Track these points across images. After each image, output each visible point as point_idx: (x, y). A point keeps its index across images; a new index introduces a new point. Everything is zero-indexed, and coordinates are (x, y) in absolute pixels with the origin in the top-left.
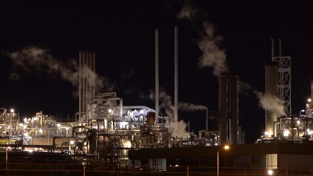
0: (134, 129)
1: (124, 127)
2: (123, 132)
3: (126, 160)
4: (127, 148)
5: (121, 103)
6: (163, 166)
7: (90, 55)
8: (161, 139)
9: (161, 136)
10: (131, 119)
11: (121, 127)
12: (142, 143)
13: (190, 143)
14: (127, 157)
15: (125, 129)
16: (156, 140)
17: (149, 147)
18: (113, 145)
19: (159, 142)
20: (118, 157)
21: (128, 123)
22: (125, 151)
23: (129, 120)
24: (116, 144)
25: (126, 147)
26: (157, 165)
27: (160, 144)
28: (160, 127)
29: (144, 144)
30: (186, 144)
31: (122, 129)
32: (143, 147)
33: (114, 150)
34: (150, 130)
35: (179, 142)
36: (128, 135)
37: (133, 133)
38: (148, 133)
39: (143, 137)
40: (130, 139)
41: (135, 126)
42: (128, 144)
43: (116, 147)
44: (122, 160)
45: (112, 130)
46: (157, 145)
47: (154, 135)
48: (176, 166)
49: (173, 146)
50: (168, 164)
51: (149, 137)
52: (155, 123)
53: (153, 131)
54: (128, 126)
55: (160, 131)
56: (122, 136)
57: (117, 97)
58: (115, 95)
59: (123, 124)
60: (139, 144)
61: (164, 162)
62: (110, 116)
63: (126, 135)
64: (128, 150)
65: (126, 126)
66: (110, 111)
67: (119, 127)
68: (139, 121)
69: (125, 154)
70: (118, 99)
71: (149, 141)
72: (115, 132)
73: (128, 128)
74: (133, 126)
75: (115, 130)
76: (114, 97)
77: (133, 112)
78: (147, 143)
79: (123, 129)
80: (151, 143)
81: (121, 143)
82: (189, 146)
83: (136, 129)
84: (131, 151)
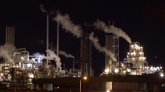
0: (35, 68)
1: (30, 67)
2: (30, 70)
3: (30, 84)
4: (31, 78)
5: (28, 54)
6: (50, 87)
7: (12, 28)
8: (50, 73)
9: (50, 71)
10: (34, 63)
11: (28, 67)
12: (40, 75)
13: (65, 75)
14: (31, 82)
15: (30, 68)
16: (47, 74)
17: (43, 77)
18: (24, 76)
19: (48, 75)
20: (26, 82)
21: (32, 64)
22: (30, 79)
23: (32, 63)
24: (25, 76)
25: (31, 77)
26: (48, 87)
27: (49, 76)
28: (49, 67)
29: (40, 76)
30: (63, 76)
31: (28, 68)
32: (40, 78)
33: (24, 79)
34: (44, 68)
35: (59, 75)
36: (32, 71)
37: (35, 70)
38: (42, 70)
39: (40, 72)
40: (33, 73)
41: (35, 66)
42: (32, 76)
44: (29, 84)
45: (24, 68)
46: (48, 76)
47: (46, 71)
48: (58, 88)
49: (56, 77)
50: (53, 87)
51: (43, 72)
52: (47, 65)
53: (46, 69)
55: (49, 69)
56: (29, 72)
57: (26, 50)
58: (25, 50)
59: (29, 65)
60: (38, 76)
61: (52, 85)
62: (22, 61)
63: (31, 71)
64: (32, 79)
65: (31, 66)
66: (22, 58)
67: (27, 67)
68: (37, 64)
69: (30, 81)
70: (27, 52)
72: (25, 69)
73: (31, 67)
74: (34, 66)
75: (25, 68)
76: (24, 51)
77: (35, 59)
78: (42, 75)
79: (29, 68)
80: (44, 75)
81: (28, 75)
82: (65, 77)
83: (36, 68)
84: (34, 80)
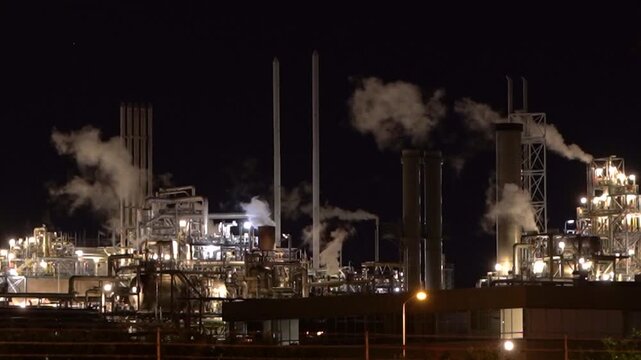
0: (232, 259)
1: (211, 256)
2: (211, 267)
3: (216, 323)
4: (219, 299)
5: (206, 209)
6: (291, 333)
7: (143, 110)
8: (287, 279)
9: (287, 273)
10: (226, 241)
11: (205, 256)
12: (250, 287)
13: (344, 288)
14: (219, 316)
15: (214, 259)
16: (276, 283)
17: (262, 296)
18: (190, 292)
19: (282, 286)
20: (201, 316)
21: (219, 248)
22: (215, 304)
23: (222, 242)
24: (195, 291)
25: (217, 296)
26: (281, 332)
27: (285, 290)
28: (284, 256)
29: (253, 290)
30: (337, 289)
31: (206, 261)
32: (250, 296)
33: (192, 302)
34: (264, 261)
35: (322, 285)
36: (221, 272)
37: (230, 267)
38: (260, 268)
39: (251, 276)
40: (224, 279)
41: (233, 253)
42: (220, 291)
43: (197, 296)
44: (209, 323)
45: (189, 261)
46: (280, 292)
47: (273, 272)
48: (319, 333)
49: (311, 295)
50: (302, 330)
51: (263, 275)
52: (275, 249)
53: (272, 265)
54: (219, 254)
55: (285, 264)
56: (209, 275)
57: (197, 194)
58: (194, 193)
59: (210, 251)
60: (242, 291)
61: (295, 326)
62: (184, 234)
63: (217, 273)
64: (221, 302)
65: (215, 253)
66: (183, 223)
67: (201, 255)
68: (241, 244)
69: (215, 309)
70: (200, 198)
71: (262, 284)
72: (195, 266)
73: (218, 257)
74: (229, 254)
75: (194, 263)
76: (191, 195)
77: (229, 226)
78: (259, 287)
79: (209, 260)
80: (266, 287)
81: (207, 287)
82: (344, 293)
83: (236, 260)
84: (227, 305)
